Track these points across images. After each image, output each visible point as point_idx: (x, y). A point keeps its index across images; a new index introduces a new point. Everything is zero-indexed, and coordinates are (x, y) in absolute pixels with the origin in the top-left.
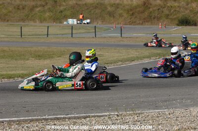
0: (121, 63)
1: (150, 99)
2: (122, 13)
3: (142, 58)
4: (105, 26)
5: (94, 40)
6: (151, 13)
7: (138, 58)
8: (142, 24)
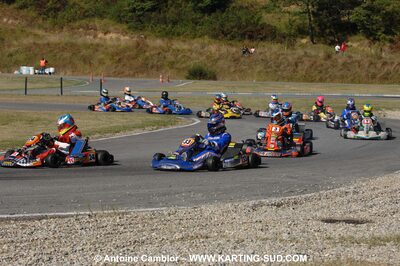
0: (98, 135)
1: (141, 191)
2: (102, 59)
3: (130, 128)
4: (77, 78)
5: (60, 98)
6: (147, 59)
7: (125, 128)
8: (133, 76)
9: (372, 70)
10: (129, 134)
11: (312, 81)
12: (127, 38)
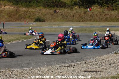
1: (19, 63)
2: (4, 15)
3: (14, 40)
6: (20, 15)
7: (12, 40)
8: (15, 21)
9: (101, 17)
10: (14, 42)
11: (79, 22)
12: (12, 8)
